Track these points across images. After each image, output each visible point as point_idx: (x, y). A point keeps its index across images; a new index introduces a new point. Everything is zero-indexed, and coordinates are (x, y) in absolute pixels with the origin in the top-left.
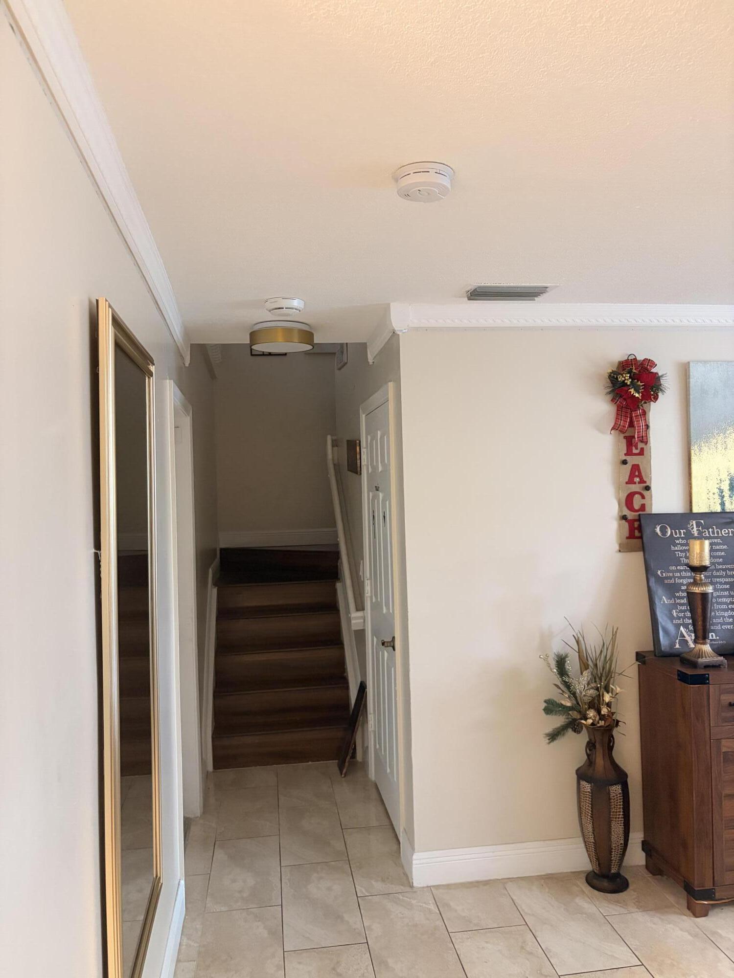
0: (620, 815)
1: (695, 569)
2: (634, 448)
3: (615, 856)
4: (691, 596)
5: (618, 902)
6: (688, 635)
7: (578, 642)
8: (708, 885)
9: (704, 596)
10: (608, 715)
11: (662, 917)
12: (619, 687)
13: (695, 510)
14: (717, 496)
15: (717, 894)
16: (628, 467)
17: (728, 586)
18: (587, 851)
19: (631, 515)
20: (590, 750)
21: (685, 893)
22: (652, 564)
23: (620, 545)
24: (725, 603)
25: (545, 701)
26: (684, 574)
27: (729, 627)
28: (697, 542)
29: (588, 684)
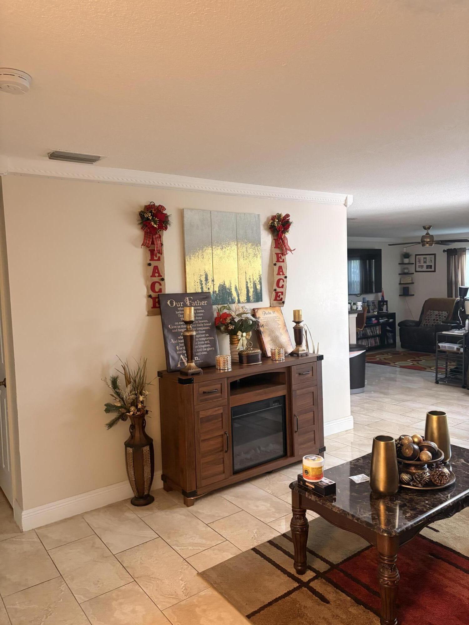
0: (148, 462)
1: (187, 323)
2: (155, 256)
3: (146, 486)
4: (185, 337)
5: (148, 509)
6: (184, 359)
7: (124, 369)
8: (194, 489)
9: (191, 336)
10: (142, 408)
11: (171, 511)
12: (148, 391)
13: (188, 291)
14: (199, 284)
15: (198, 493)
16: (152, 267)
17: (204, 332)
18: (131, 486)
19: (153, 295)
20: (132, 429)
21: (182, 496)
22: (166, 322)
23: (148, 312)
24: (203, 341)
25: (105, 405)
26: (182, 326)
27: (205, 353)
28: (188, 308)
29: (131, 392)
